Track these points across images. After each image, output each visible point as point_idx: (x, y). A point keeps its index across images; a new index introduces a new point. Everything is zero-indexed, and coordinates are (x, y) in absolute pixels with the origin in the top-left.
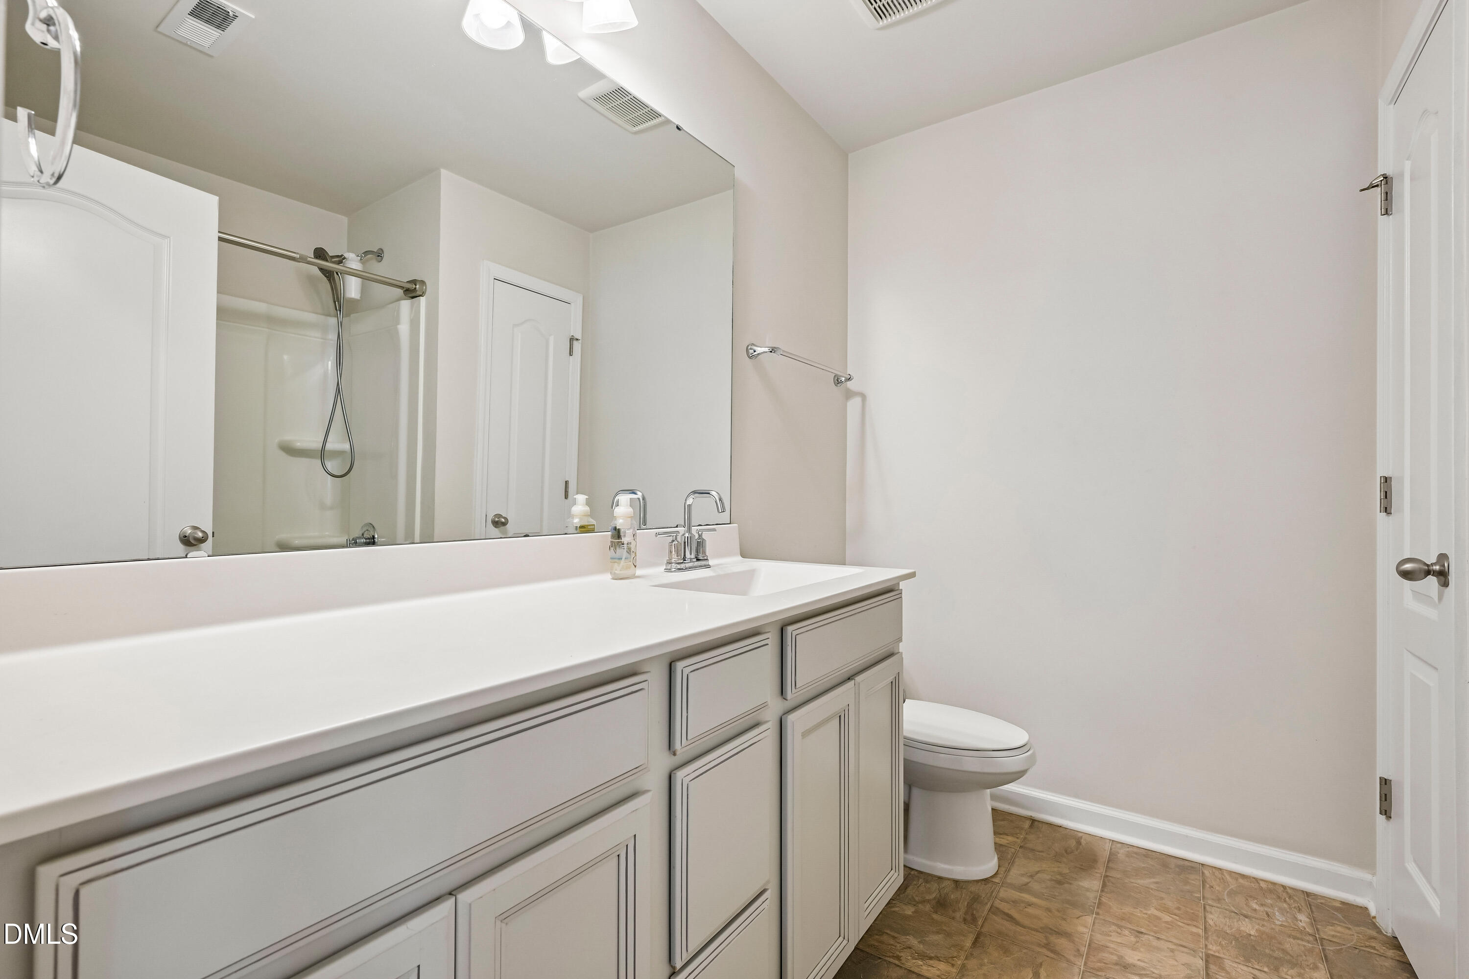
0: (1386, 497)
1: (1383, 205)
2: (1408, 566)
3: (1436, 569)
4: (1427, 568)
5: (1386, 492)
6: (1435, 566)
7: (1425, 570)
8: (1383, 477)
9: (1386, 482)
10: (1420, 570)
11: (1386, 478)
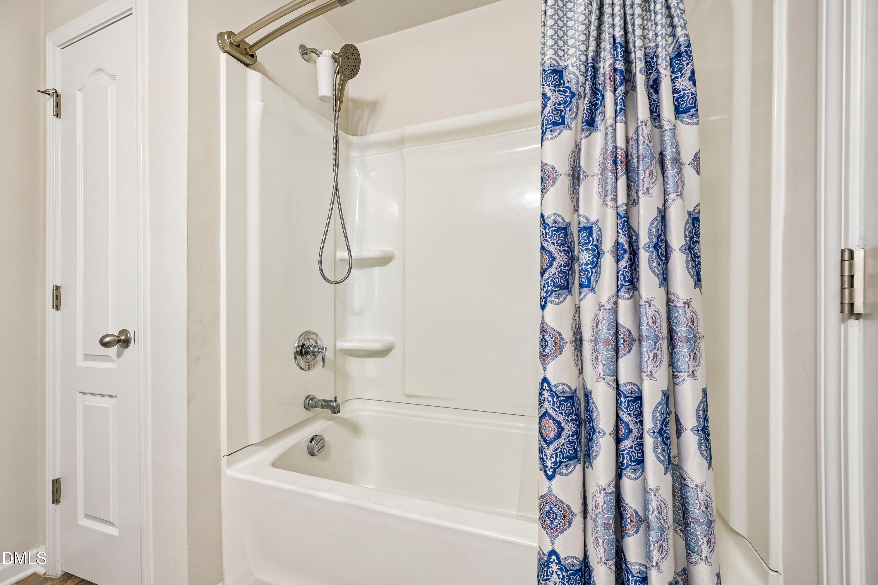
0: (57, 299)
1: (54, 109)
2: (107, 339)
3: (122, 338)
4: (118, 338)
5: (57, 296)
6: (122, 337)
7: (117, 339)
8: (55, 286)
9: (57, 289)
10: (115, 340)
11: (57, 287)
